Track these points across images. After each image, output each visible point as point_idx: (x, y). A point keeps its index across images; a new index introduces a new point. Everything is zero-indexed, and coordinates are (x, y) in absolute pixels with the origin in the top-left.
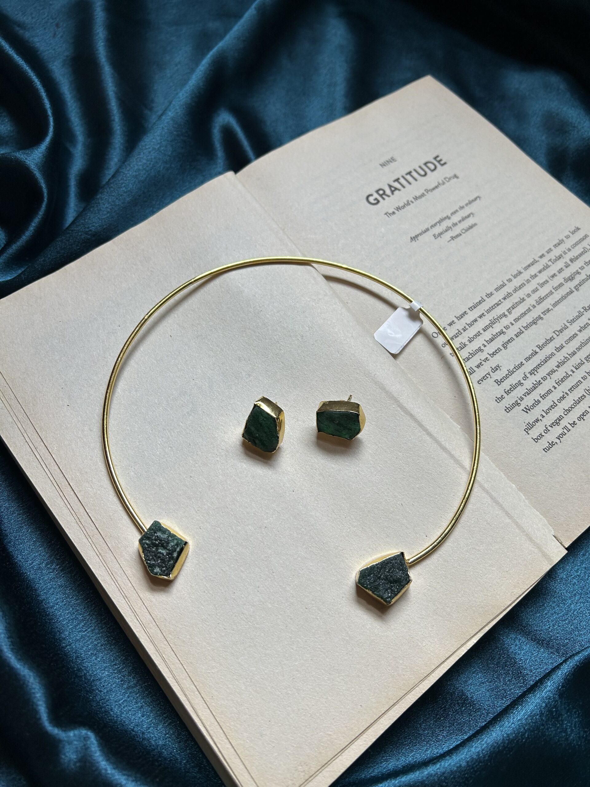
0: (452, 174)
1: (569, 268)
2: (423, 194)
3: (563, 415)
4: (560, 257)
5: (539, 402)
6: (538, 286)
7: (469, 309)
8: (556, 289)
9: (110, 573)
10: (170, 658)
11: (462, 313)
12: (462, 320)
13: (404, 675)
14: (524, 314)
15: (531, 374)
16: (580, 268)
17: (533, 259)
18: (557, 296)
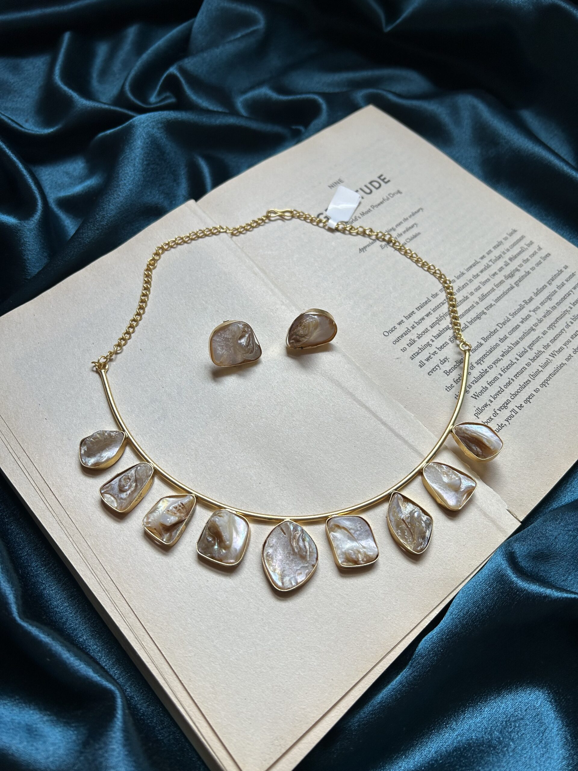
0: (395, 190)
1: (508, 267)
2: (370, 209)
3: (510, 399)
4: (500, 257)
5: (486, 388)
6: (480, 284)
8: (497, 286)
9: (90, 568)
10: (149, 645)
11: (410, 313)
12: (410, 318)
13: (372, 648)
14: (468, 310)
15: (478, 364)
16: (518, 266)
17: (475, 260)
18: (498, 292)
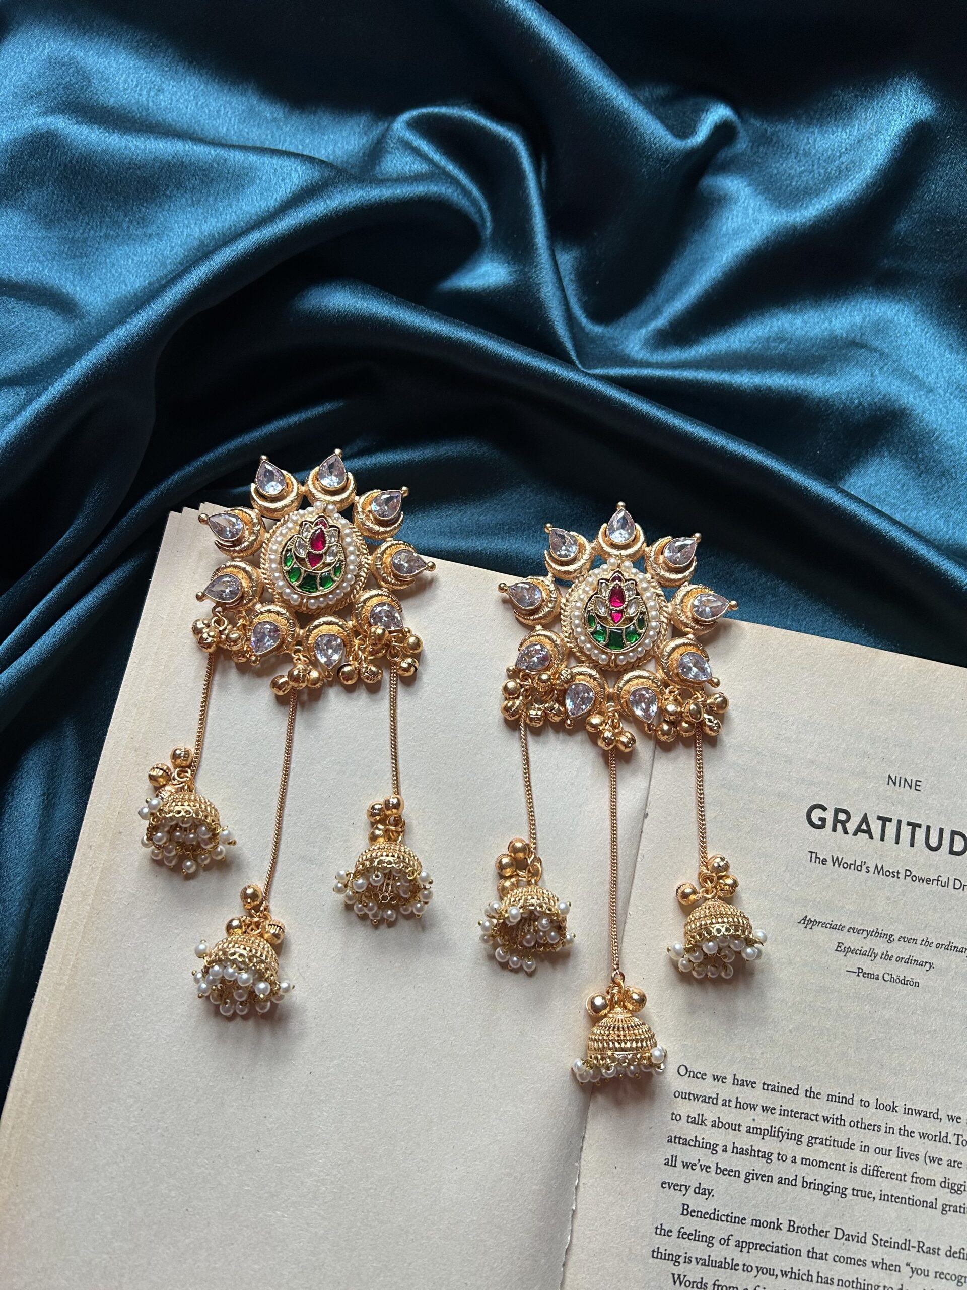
2: (898, 873)
6: (895, 1149)
7: (764, 1084)
8: (915, 1179)
11: (749, 1080)
12: (738, 1088)
14: (829, 1166)
15: (737, 1246)
17: (937, 1110)
18: (905, 1189)
